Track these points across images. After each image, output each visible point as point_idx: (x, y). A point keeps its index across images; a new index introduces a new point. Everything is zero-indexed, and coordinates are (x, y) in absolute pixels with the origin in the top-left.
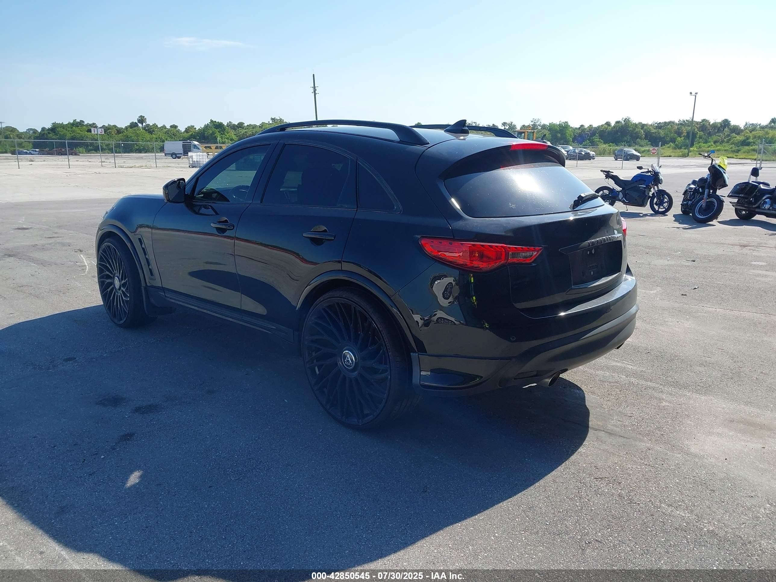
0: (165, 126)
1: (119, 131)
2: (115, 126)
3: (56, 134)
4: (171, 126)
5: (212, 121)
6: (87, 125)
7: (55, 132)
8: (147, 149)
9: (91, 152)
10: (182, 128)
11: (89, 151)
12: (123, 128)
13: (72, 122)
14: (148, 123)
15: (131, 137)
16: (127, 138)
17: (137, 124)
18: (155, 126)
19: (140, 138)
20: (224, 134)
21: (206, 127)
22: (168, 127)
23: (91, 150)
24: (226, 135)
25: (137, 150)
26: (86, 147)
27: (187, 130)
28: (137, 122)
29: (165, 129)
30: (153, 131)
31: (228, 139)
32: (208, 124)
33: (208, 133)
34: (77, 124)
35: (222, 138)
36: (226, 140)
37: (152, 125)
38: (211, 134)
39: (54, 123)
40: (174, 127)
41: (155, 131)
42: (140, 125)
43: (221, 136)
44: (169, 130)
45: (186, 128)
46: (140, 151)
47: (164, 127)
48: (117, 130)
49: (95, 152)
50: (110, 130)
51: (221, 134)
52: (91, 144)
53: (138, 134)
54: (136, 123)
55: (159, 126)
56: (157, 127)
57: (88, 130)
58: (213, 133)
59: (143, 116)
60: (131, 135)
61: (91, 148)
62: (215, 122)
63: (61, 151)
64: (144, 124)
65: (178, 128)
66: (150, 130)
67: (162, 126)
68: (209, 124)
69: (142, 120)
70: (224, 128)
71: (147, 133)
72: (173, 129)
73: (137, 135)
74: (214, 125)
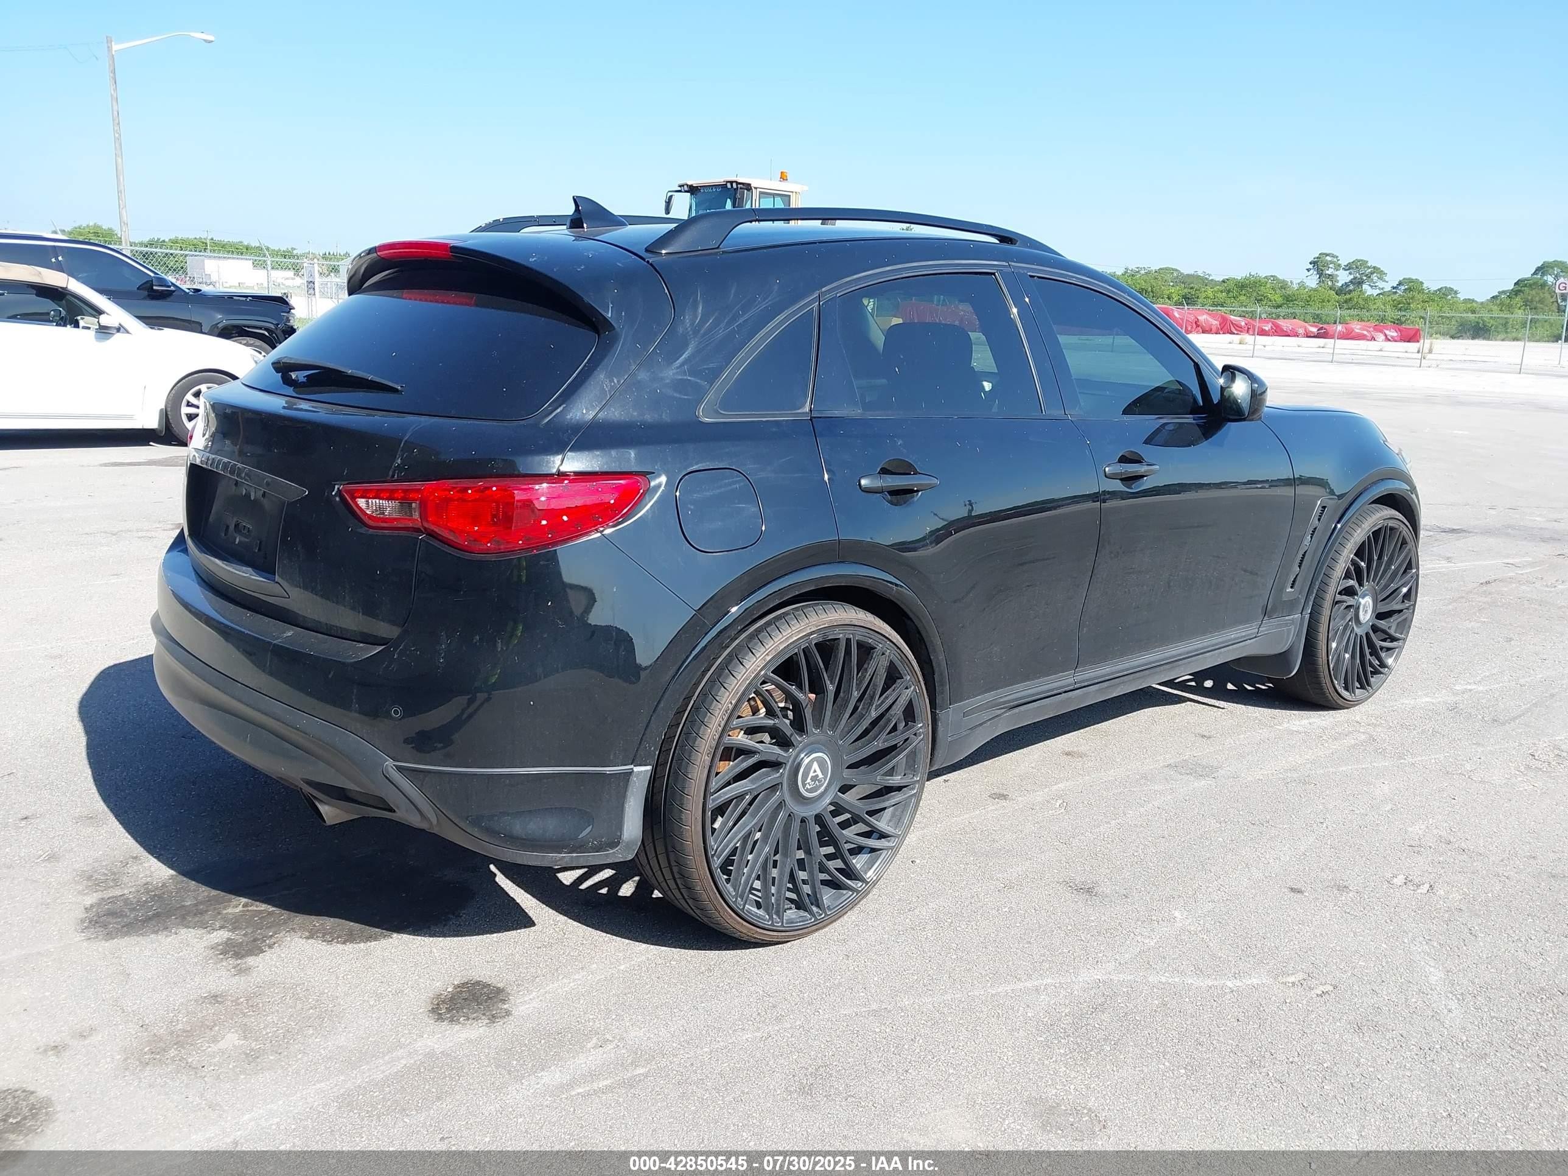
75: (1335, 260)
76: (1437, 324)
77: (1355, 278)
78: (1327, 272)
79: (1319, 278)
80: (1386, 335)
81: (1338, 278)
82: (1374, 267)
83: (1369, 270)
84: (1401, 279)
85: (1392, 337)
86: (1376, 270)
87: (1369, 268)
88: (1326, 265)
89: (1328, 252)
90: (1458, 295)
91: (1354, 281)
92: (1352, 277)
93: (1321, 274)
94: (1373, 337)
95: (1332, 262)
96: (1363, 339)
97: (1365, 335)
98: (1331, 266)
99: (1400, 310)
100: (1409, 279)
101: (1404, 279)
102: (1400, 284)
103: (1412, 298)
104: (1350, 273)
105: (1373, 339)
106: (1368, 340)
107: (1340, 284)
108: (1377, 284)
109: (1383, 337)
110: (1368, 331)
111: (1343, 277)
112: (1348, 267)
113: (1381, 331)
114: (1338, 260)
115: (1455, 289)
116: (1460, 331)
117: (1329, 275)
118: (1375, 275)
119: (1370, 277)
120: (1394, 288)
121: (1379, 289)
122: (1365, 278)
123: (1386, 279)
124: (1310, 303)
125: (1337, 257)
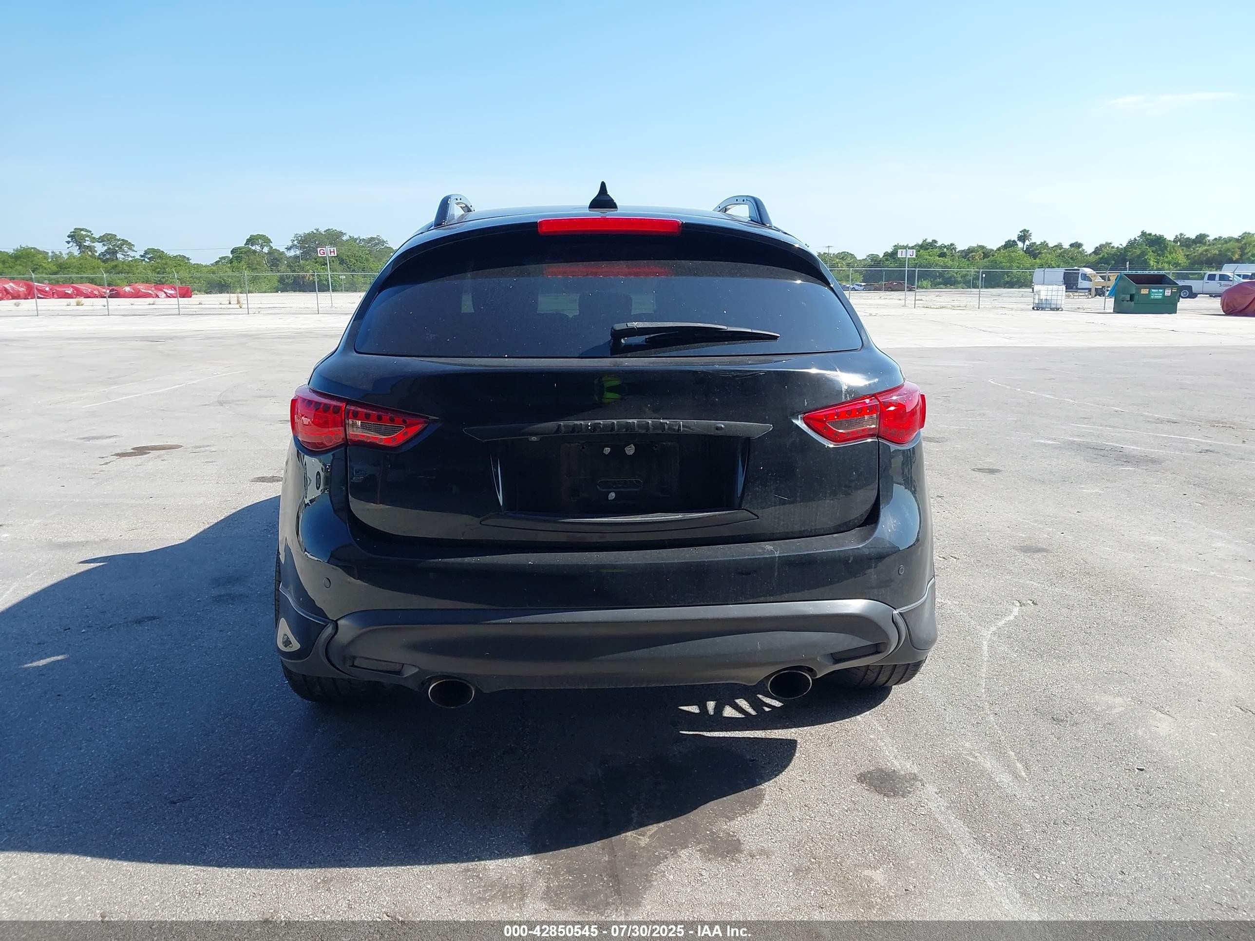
0: (1061, 246)
1: (986, 253)
2: (982, 247)
3: (895, 262)
4: (1072, 245)
5: (1144, 234)
6: (941, 247)
7: (894, 258)
8: (1023, 281)
9: (938, 286)
10: (1089, 248)
11: (935, 286)
12: (993, 250)
13: (920, 243)
14: (1033, 241)
15: (1001, 262)
16: (995, 264)
17: (1016, 242)
18: (1044, 245)
19: (1014, 264)
20: (1163, 255)
21: (1132, 244)
22: (1066, 246)
23: (940, 284)
24: (1167, 257)
25: (1007, 283)
26: (932, 280)
27: (1097, 251)
28: (1016, 240)
29: (1060, 249)
30: (1040, 253)
31: (1169, 263)
32: (1135, 239)
33: (1132, 254)
34: (927, 245)
35: (1158, 263)
36: (1166, 265)
37: (1040, 243)
38: (1139, 256)
39: (895, 246)
40: (1077, 245)
41: (1042, 253)
42: (1020, 244)
43: (1158, 259)
44: (1066, 251)
45: (1097, 248)
46: (1011, 285)
47: (1059, 246)
48: (983, 253)
49: (944, 287)
50: (973, 254)
51: (1158, 255)
52: (941, 275)
53: (1012, 257)
54: (1014, 241)
55: (1051, 245)
56: (1048, 246)
57: (941, 253)
58: (1143, 254)
59: (1027, 229)
60: (1002, 259)
61: (941, 280)
62: (1150, 234)
63: (891, 286)
64: (1027, 243)
65: (1084, 247)
66: (1033, 252)
67: (1056, 244)
68: (1137, 238)
69: (1024, 236)
70: (1164, 244)
71: (1027, 256)
72: (1073, 249)
73: (1011, 260)
74: (1147, 240)
75: (89, 234)
76: (190, 283)
77: (109, 249)
78: (85, 244)
79: (79, 249)
80: (165, 293)
81: (96, 249)
82: (123, 240)
83: (119, 242)
84: (146, 249)
85: (171, 294)
86: (125, 242)
87: (119, 240)
88: (83, 238)
89: (81, 227)
90: (191, 261)
91: (108, 251)
92: (106, 248)
93: (80, 246)
94: (157, 295)
95: (88, 236)
96: (149, 297)
97: (150, 294)
98: (87, 239)
99: (158, 273)
100: (153, 249)
101: (148, 249)
102: (146, 253)
103: (166, 264)
104: (104, 245)
105: (157, 296)
106: (153, 297)
107: (97, 254)
108: (128, 253)
109: (164, 295)
110: (152, 291)
111: (100, 248)
112: (101, 240)
113: (162, 291)
114: (92, 234)
115: (187, 256)
116: (209, 288)
117: (88, 246)
118: (125, 246)
119: (121, 248)
120: (142, 256)
121: (131, 257)
122: (117, 249)
123: (134, 249)
124: (83, 269)
125: (90, 232)
